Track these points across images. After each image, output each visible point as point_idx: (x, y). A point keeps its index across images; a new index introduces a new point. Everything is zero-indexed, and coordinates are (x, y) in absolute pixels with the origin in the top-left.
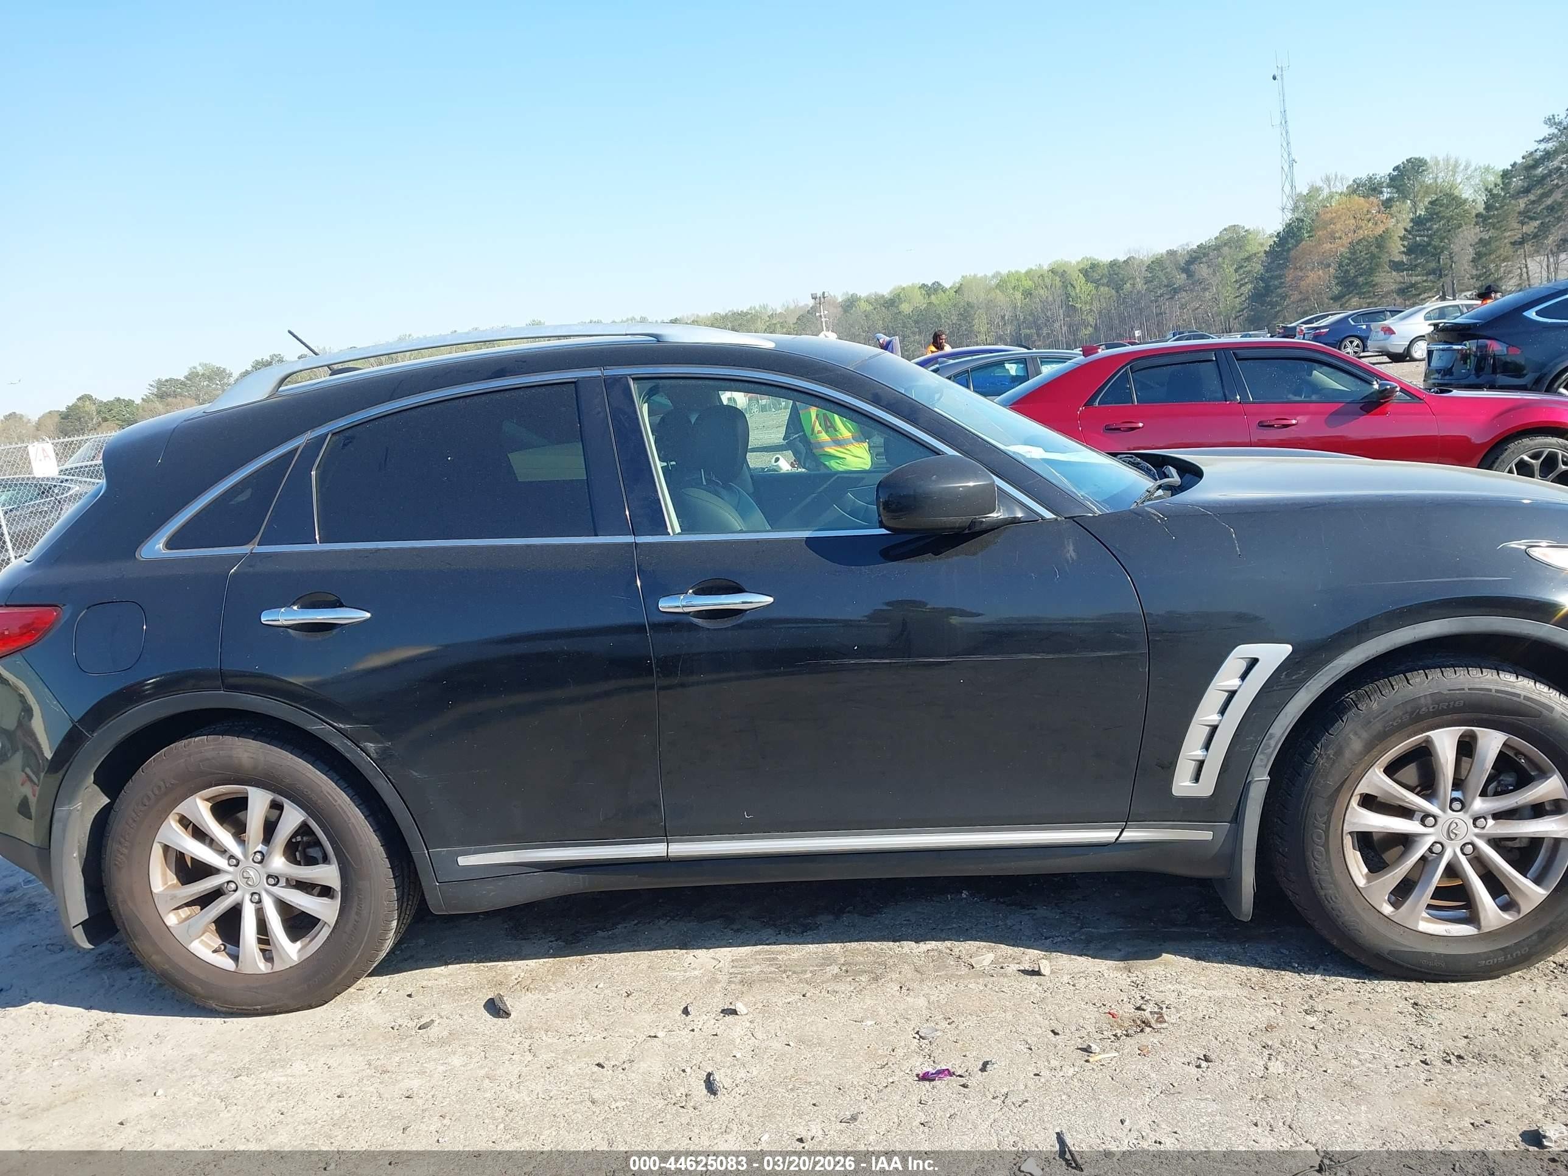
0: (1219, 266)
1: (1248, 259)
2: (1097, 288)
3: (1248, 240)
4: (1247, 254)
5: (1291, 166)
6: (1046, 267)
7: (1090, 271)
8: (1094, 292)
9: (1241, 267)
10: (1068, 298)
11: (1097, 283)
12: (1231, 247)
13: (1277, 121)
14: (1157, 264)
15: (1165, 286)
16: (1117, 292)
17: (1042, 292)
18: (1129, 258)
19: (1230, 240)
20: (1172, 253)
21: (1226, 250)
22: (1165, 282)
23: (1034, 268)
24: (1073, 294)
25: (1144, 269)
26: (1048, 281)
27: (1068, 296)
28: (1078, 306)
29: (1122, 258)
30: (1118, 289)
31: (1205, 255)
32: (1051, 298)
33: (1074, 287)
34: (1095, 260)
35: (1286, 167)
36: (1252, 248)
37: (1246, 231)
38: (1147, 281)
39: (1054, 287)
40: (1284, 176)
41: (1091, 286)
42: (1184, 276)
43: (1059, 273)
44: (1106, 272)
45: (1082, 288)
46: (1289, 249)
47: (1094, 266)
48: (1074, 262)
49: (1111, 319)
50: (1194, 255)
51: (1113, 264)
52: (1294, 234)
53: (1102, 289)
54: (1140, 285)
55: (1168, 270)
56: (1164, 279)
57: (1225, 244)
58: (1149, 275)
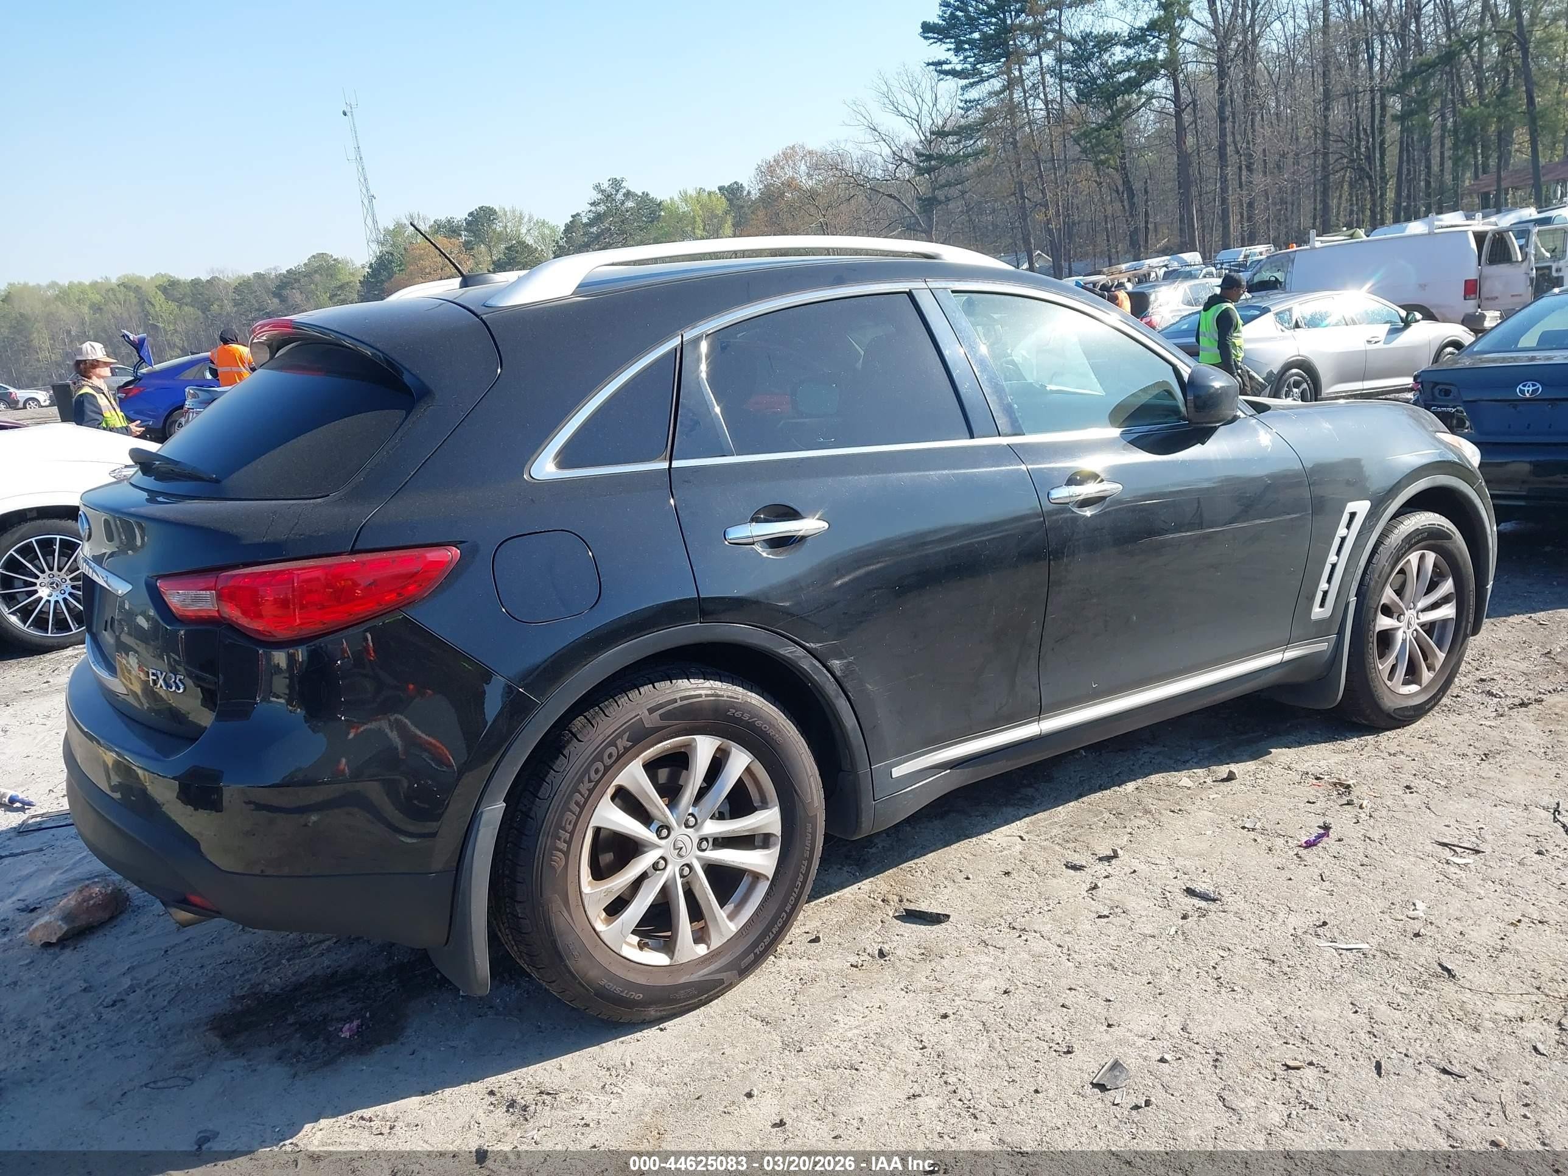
0: (312, 292)
1: (341, 287)
2: (180, 307)
3: (339, 270)
4: (339, 284)
5: (370, 202)
6: (114, 280)
7: (169, 288)
8: (176, 311)
9: (336, 295)
10: (146, 316)
11: (180, 302)
12: (321, 275)
13: (352, 155)
14: (245, 288)
15: (256, 310)
16: (204, 313)
17: (114, 307)
18: (213, 278)
19: (320, 267)
20: (258, 276)
21: (317, 277)
22: (256, 305)
23: (99, 281)
24: (152, 311)
25: (231, 290)
26: (121, 297)
27: (147, 314)
28: (161, 325)
29: (205, 277)
30: (205, 309)
31: (297, 281)
32: (125, 315)
33: (153, 305)
34: (171, 276)
35: (366, 202)
36: (344, 278)
37: (335, 260)
38: (236, 304)
39: (128, 303)
40: (365, 211)
41: (173, 305)
42: (276, 301)
43: (131, 287)
44: (188, 290)
45: (161, 305)
46: (382, 282)
47: (174, 284)
48: (148, 277)
49: (199, 341)
50: (285, 280)
51: (196, 283)
52: (386, 266)
53: (186, 308)
54: (229, 308)
55: (258, 293)
56: (254, 302)
57: (316, 272)
58: (238, 298)
